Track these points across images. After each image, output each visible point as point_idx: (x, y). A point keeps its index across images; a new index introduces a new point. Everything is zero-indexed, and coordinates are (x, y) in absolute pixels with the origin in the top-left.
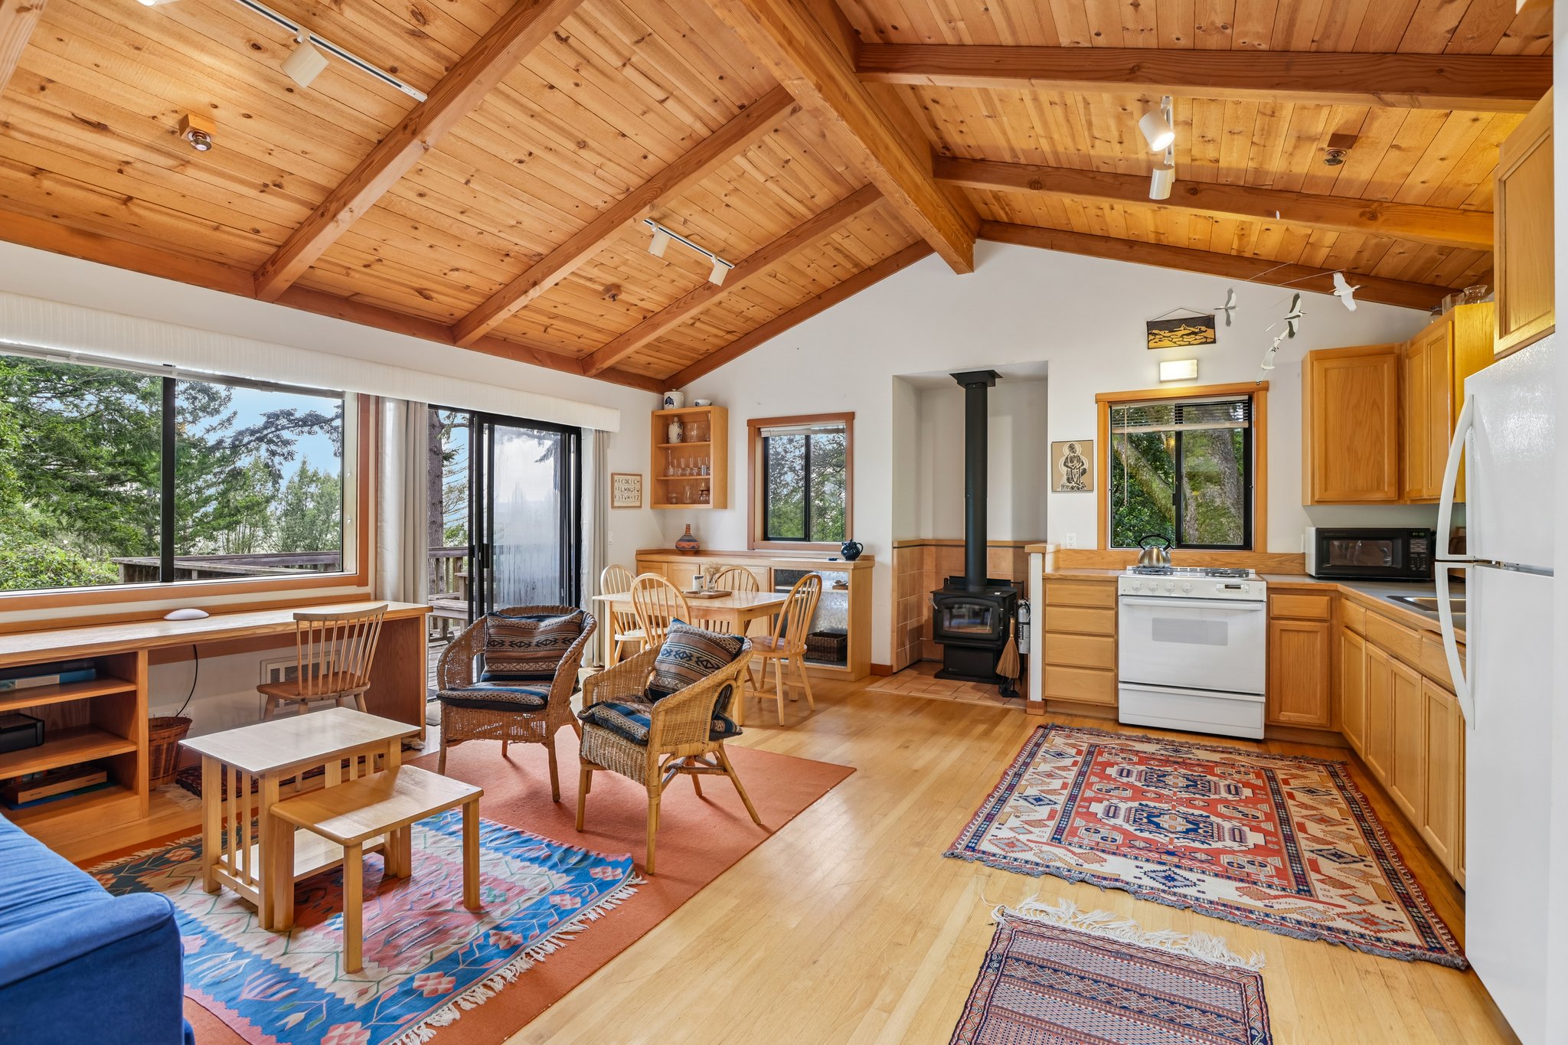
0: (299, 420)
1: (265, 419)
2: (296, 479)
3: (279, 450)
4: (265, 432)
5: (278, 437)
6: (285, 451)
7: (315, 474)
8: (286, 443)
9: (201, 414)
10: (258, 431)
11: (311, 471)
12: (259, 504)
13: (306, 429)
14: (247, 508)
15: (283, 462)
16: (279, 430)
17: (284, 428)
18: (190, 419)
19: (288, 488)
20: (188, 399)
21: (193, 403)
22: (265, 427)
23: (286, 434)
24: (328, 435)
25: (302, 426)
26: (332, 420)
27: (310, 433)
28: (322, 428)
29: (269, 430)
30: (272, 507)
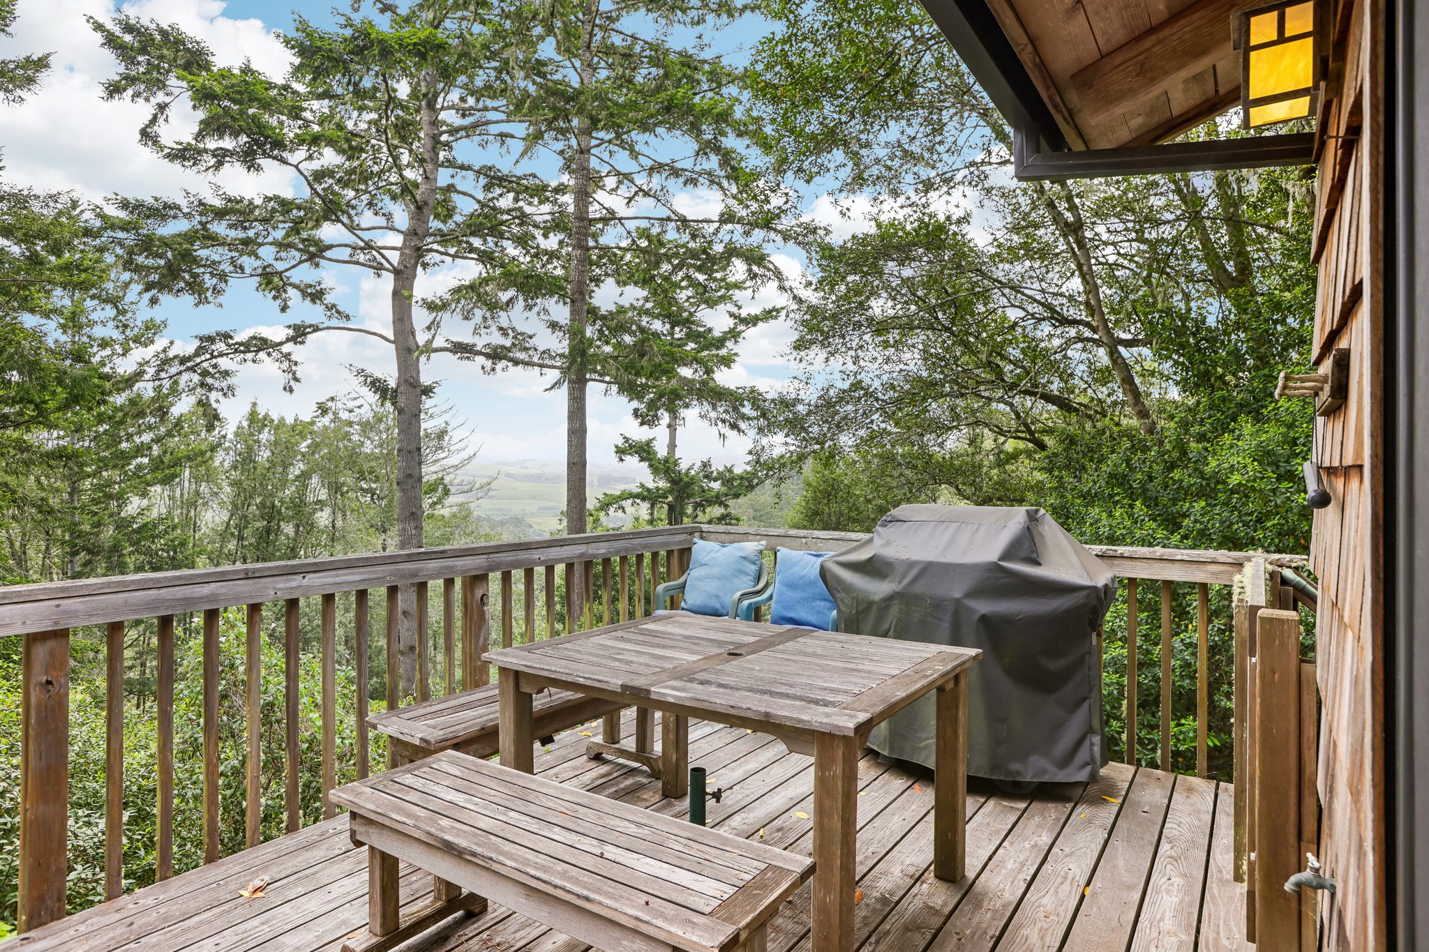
0: (241, 344)
1: (197, 343)
2: (245, 424)
3: (217, 384)
4: (198, 360)
5: (215, 366)
6: (224, 384)
7: (266, 416)
8: (226, 374)
9: (132, 345)
10: (189, 359)
11: (262, 411)
12: (202, 453)
13: (250, 356)
14: (189, 459)
15: (221, 399)
16: (216, 357)
17: (221, 355)
18: (120, 351)
19: (236, 434)
20: (118, 327)
21: (123, 332)
22: (197, 353)
23: (224, 363)
24: (278, 364)
25: (244, 352)
26: (281, 344)
27: (254, 361)
28: (269, 354)
29: (203, 358)
30: (219, 456)
